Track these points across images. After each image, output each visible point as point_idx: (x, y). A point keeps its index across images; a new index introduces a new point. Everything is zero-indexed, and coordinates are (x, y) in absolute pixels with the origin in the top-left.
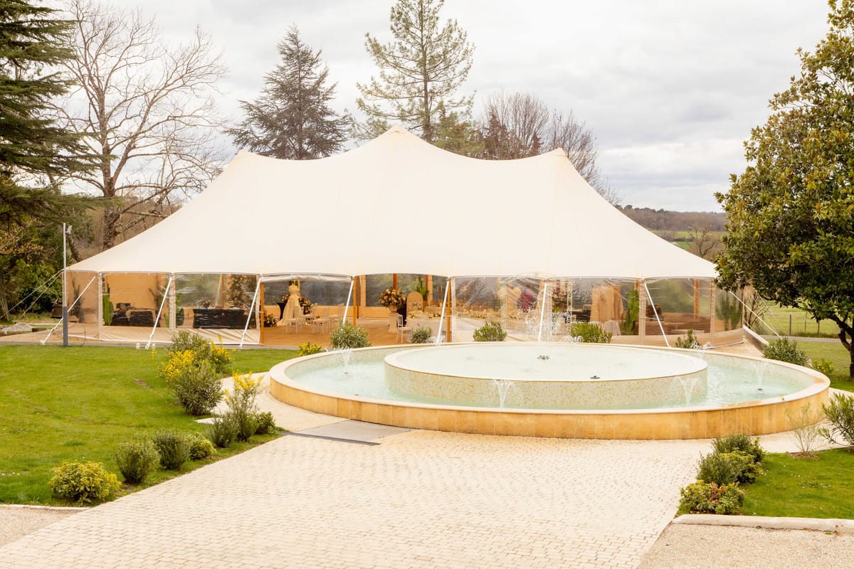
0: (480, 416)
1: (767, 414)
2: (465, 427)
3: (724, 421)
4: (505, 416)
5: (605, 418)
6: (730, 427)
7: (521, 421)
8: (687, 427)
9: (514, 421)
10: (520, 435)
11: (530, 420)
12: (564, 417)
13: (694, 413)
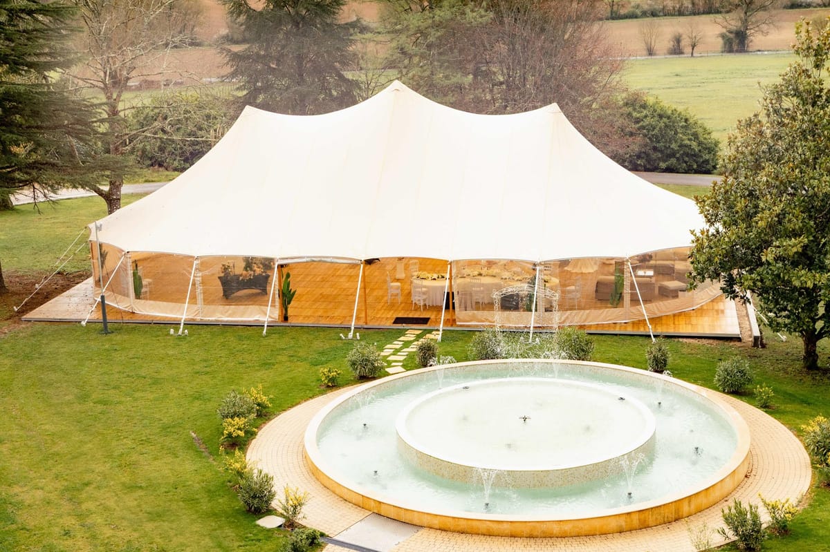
0: (470, 522)
1: (687, 503)
2: (459, 528)
3: (652, 515)
4: (487, 522)
5: (561, 523)
6: (657, 519)
7: (500, 526)
8: (623, 524)
9: (495, 527)
10: (499, 536)
11: (505, 526)
12: (531, 524)
13: (629, 514)
